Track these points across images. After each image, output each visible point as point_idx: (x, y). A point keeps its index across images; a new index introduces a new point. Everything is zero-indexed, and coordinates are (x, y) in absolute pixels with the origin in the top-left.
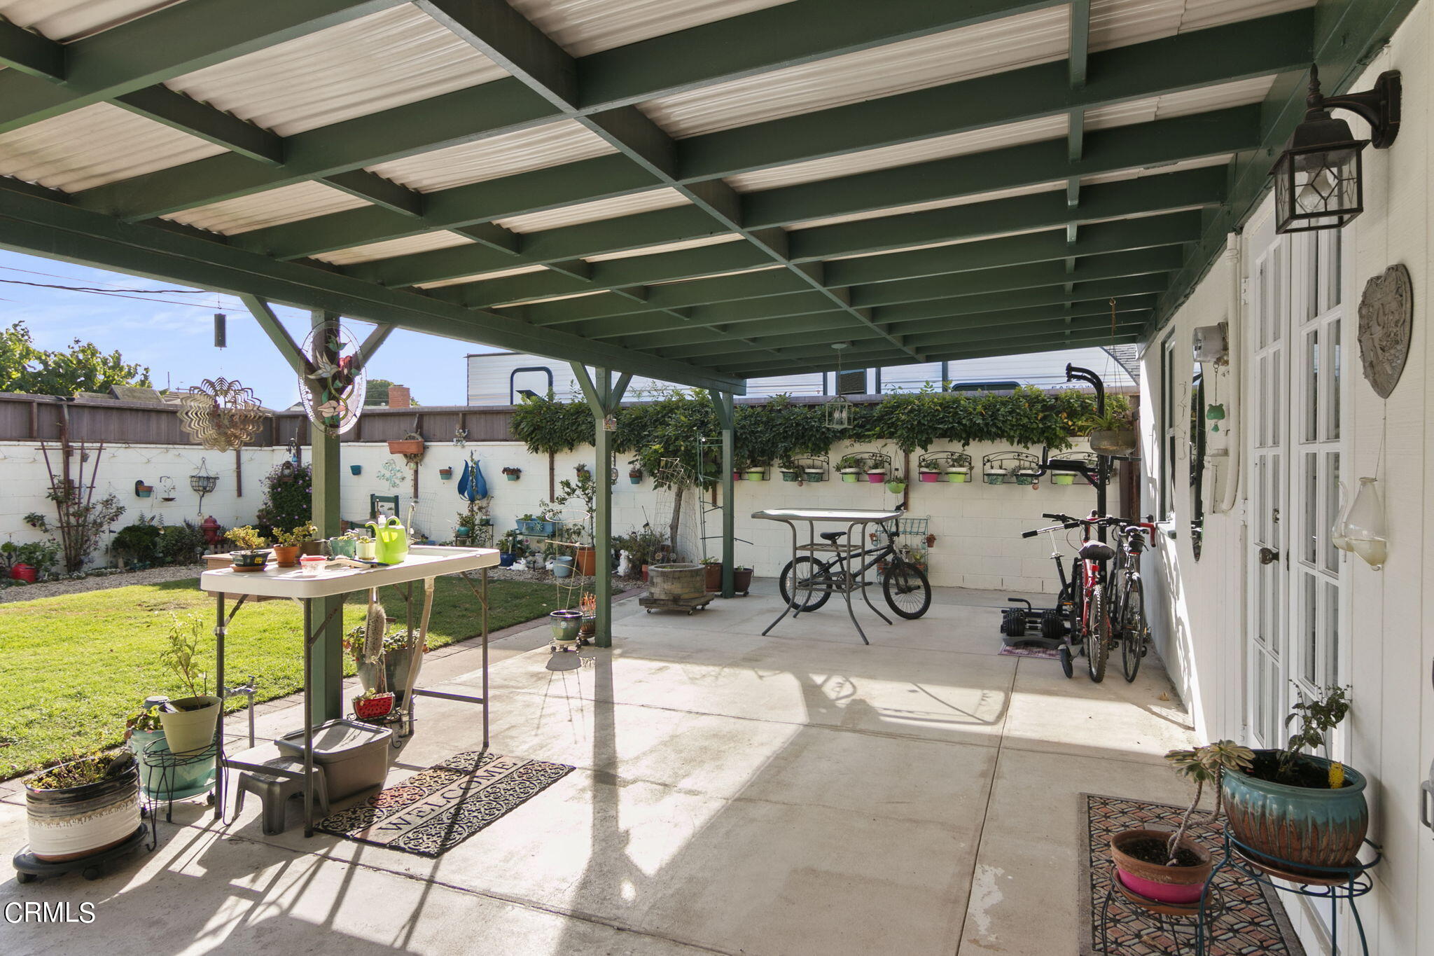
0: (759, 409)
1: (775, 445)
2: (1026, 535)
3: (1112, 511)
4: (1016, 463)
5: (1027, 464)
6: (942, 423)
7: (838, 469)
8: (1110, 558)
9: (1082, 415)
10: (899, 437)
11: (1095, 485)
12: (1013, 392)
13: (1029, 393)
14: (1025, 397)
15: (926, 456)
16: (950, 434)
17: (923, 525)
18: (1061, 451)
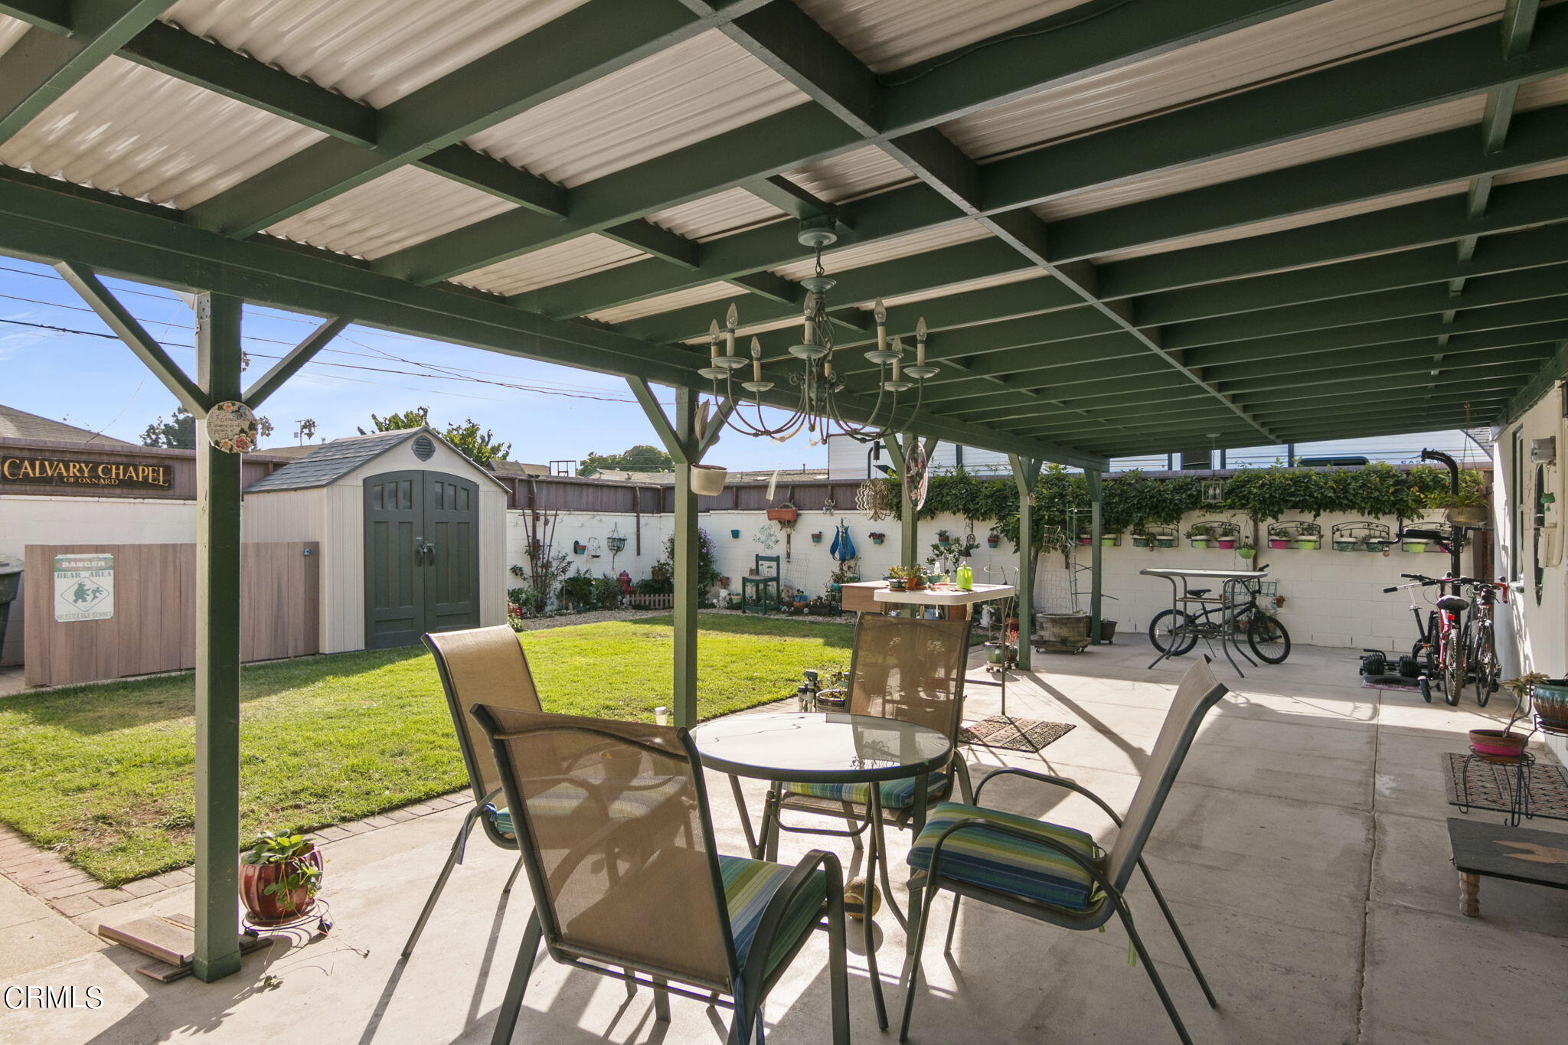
0: (1111, 483)
1: (1129, 514)
2: (1386, 591)
3: (1466, 570)
4: (1367, 532)
5: (1377, 533)
6: (1293, 496)
7: (1189, 536)
8: (1464, 608)
9: (1435, 489)
10: (1251, 508)
11: (1450, 551)
12: (1362, 467)
13: (1379, 468)
14: (1375, 472)
15: (1275, 526)
16: (1302, 506)
17: (1272, 588)
18: (1413, 521)
